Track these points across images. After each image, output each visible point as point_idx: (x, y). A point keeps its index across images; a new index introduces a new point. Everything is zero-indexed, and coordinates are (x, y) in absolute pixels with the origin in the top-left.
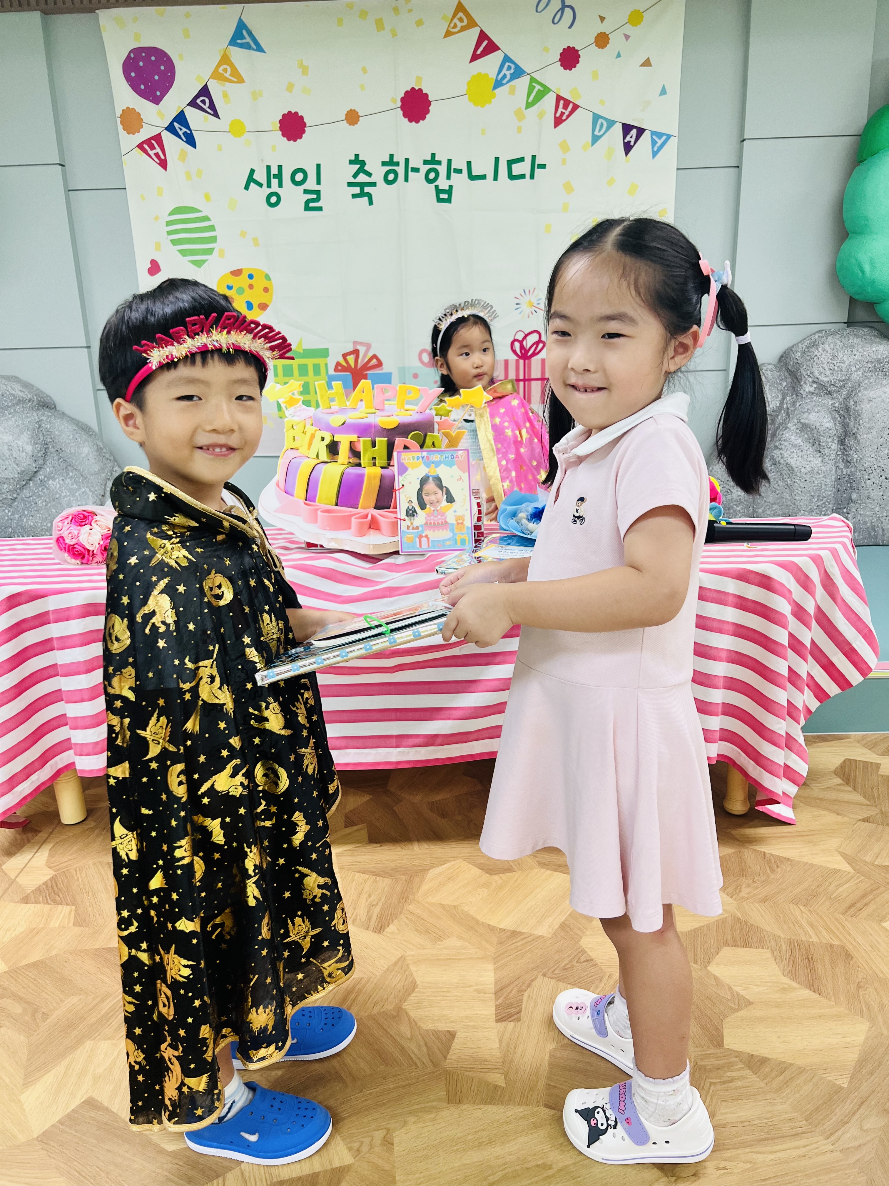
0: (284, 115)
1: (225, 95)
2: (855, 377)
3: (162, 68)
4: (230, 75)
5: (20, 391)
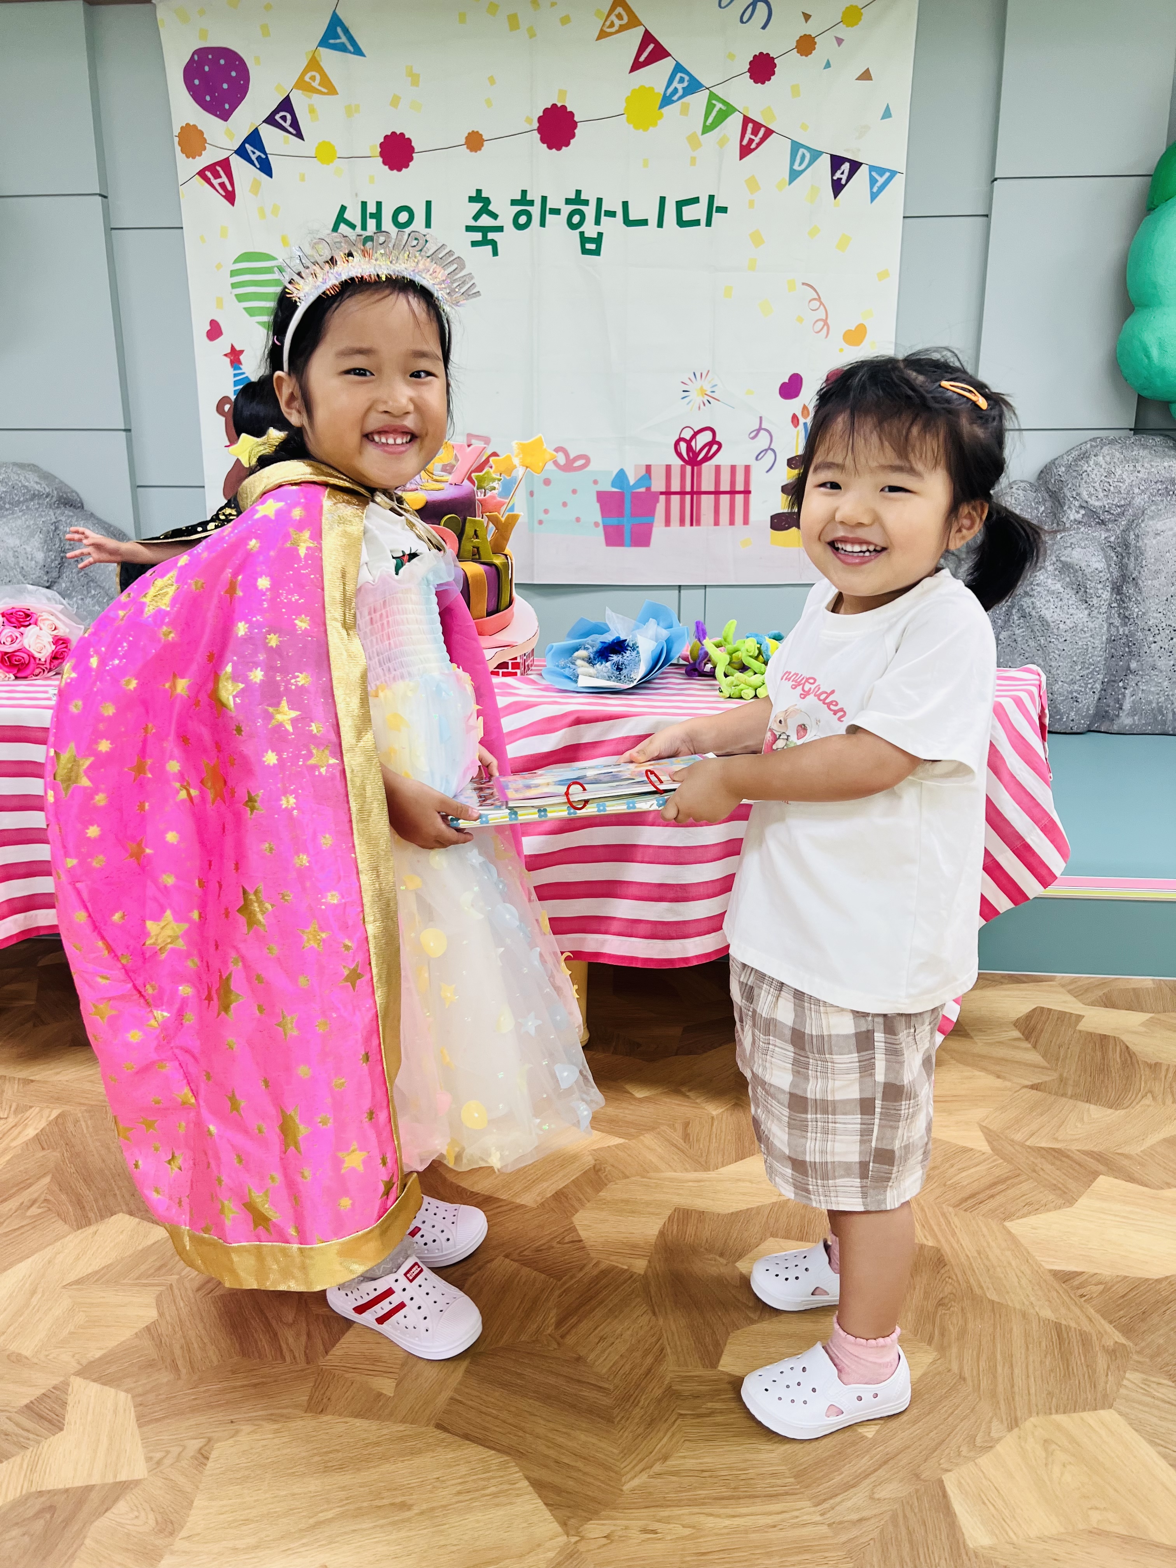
0: (386, 137)
1: (312, 110)
2: (1138, 501)
3: (234, 74)
4: (319, 85)
5: (37, 483)
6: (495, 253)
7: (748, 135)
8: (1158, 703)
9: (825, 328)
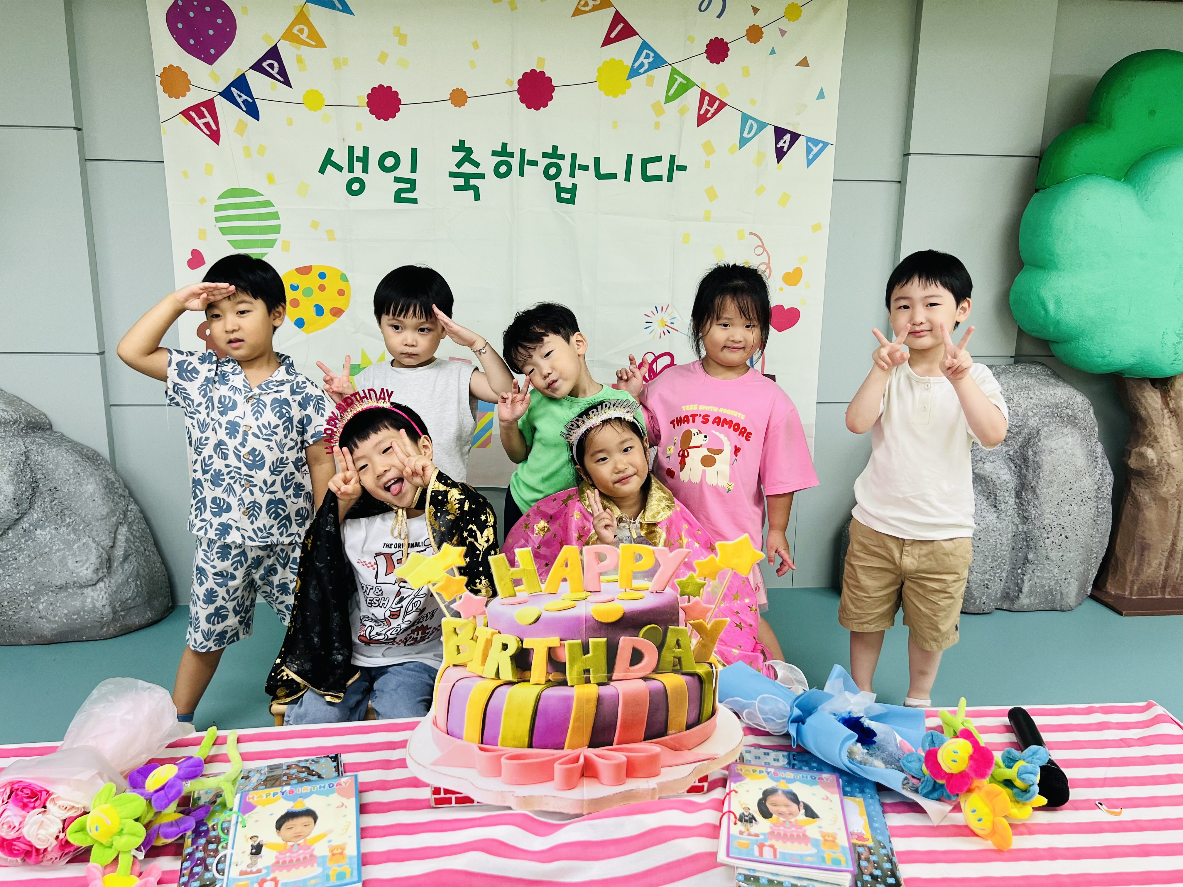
0: (374, 89)
1: (300, 60)
3: (219, 21)
4: (307, 37)
6: (477, 198)
7: (705, 106)
9: (768, 270)
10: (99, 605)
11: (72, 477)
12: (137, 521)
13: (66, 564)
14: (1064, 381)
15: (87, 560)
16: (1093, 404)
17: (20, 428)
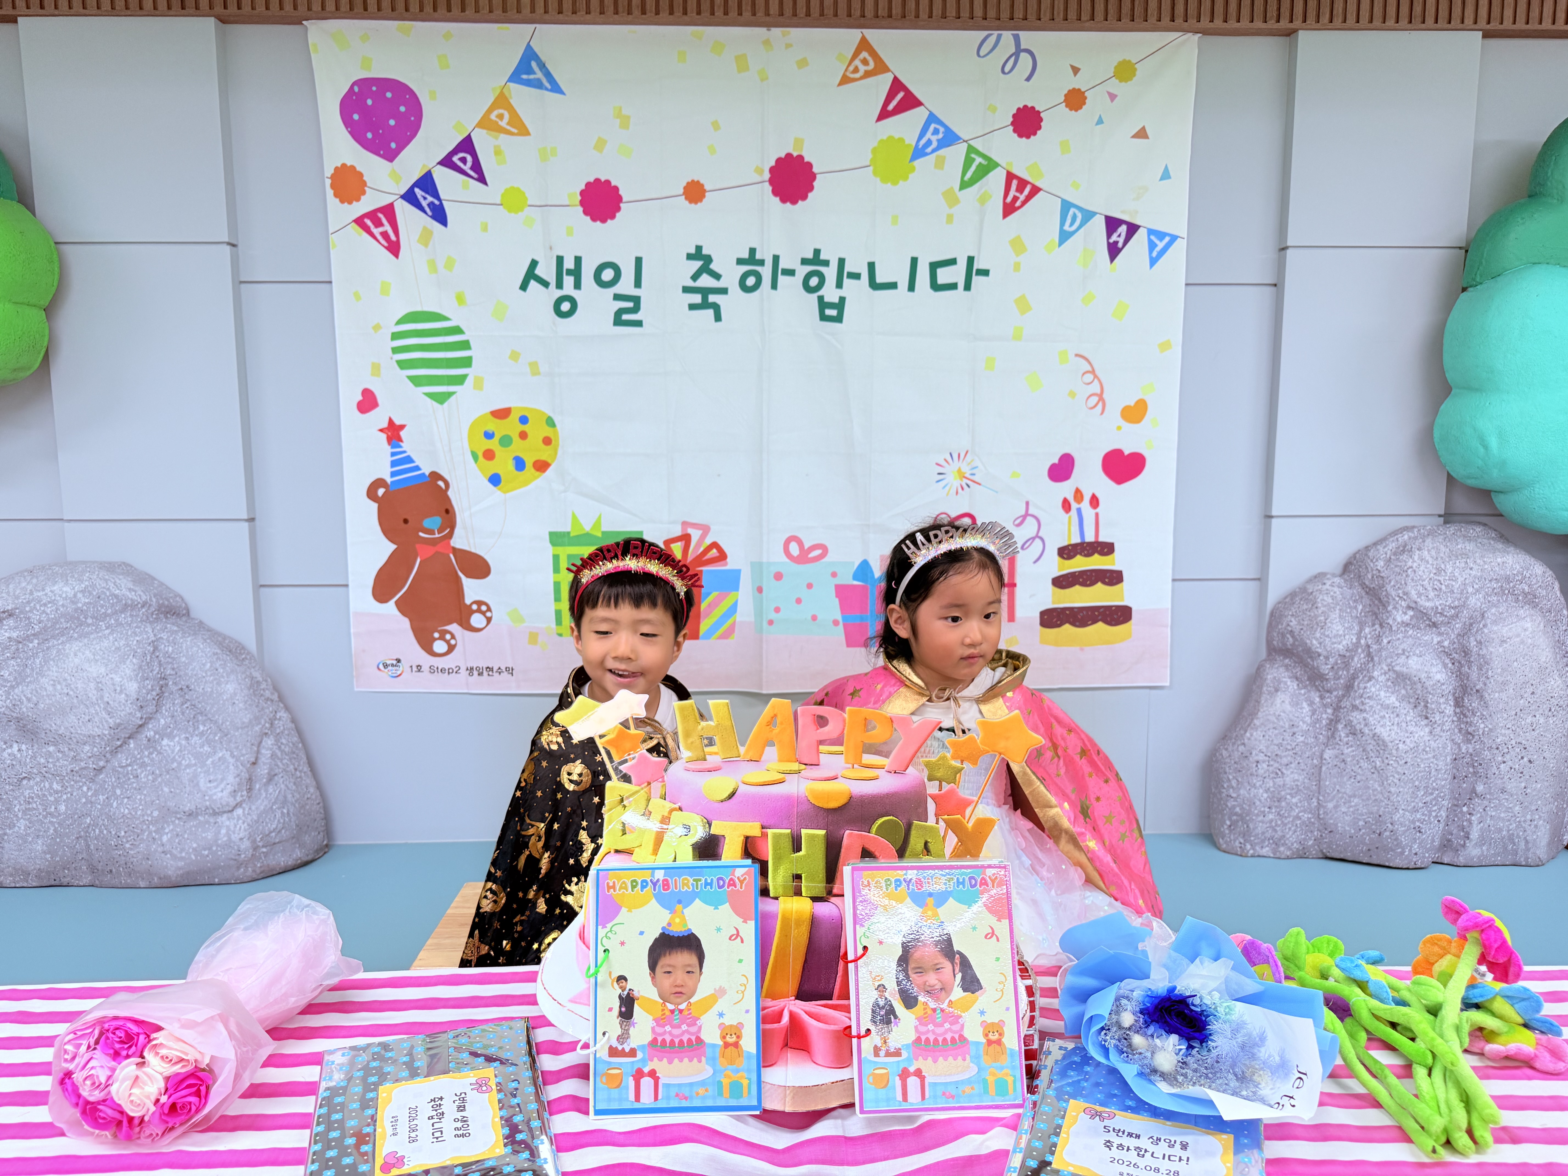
0: (588, 185)
1: (498, 152)
2: (1474, 602)
5: (130, 590)
6: (718, 318)
7: (1013, 193)
8: (1508, 831)
9: (1100, 404)
10: (235, 837)
11: (209, 673)
12: (286, 732)
13: (197, 784)
14: (1516, 545)
15: (222, 780)
16: (1558, 578)
17: (150, 611)
